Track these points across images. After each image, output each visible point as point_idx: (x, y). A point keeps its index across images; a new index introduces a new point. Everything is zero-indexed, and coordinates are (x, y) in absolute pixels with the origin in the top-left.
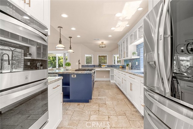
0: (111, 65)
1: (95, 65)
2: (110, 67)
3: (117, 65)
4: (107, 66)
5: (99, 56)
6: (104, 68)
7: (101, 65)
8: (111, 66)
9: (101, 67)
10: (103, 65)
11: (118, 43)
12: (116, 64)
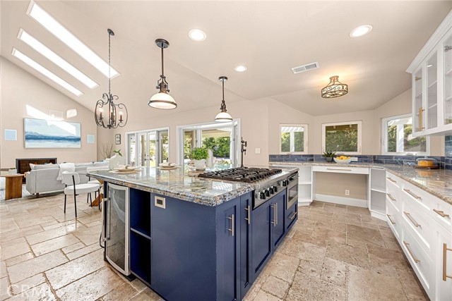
0: (374, 157)
1: (312, 156)
2: (370, 162)
3: (404, 158)
4: (356, 159)
5: (328, 128)
6: (342, 165)
7: (336, 156)
8: (377, 160)
9: (333, 161)
10: (339, 156)
11: (408, 71)
12: (401, 151)
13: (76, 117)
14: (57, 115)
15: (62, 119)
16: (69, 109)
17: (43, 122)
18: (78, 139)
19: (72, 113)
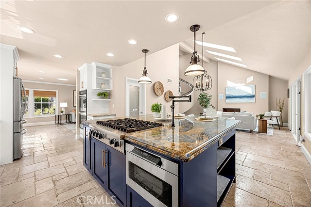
13: (252, 81)
14: (241, 83)
15: (244, 84)
16: (248, 77)
17: (234, 88)
18: (253, 96)
19: (251, 79)
